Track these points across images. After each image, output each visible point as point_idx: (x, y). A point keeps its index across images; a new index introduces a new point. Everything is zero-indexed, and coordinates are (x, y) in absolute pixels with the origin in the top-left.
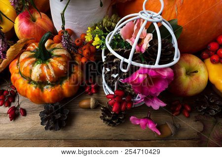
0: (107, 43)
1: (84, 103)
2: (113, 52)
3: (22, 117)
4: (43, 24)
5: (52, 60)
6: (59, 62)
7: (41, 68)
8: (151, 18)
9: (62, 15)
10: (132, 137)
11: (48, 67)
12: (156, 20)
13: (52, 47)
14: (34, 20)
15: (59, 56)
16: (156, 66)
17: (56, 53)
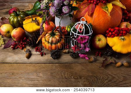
0: (72, 30)
1: (64, 51)
2: (73, 32)
3: (44, 55)
4: (53, 26)
5: (55, 36)
6: (58, 37)
7: (52, 38)
8: (83, 23)
9: (60, 22)
10: (80, 62)
11: (54, 38)
12: (84, 23)
13: (55, 32)
14: (49, 24)
15: (57, 35)
16: (84, 35)
17: (56, 34)
